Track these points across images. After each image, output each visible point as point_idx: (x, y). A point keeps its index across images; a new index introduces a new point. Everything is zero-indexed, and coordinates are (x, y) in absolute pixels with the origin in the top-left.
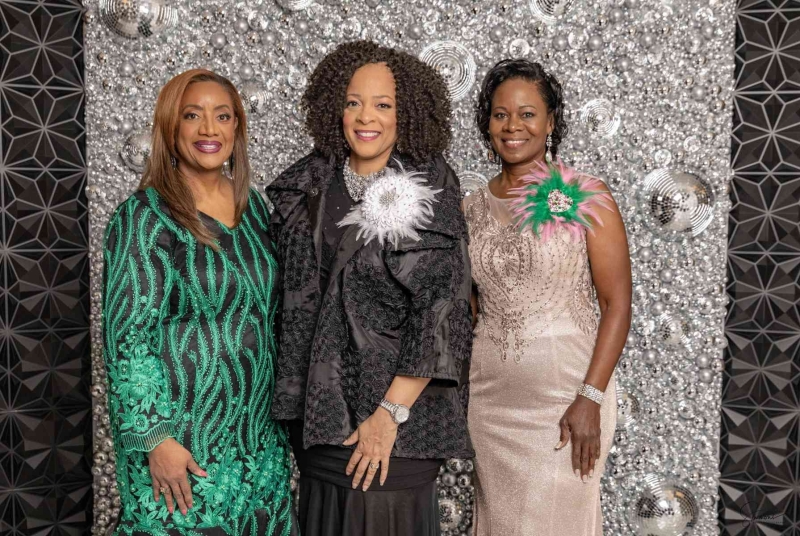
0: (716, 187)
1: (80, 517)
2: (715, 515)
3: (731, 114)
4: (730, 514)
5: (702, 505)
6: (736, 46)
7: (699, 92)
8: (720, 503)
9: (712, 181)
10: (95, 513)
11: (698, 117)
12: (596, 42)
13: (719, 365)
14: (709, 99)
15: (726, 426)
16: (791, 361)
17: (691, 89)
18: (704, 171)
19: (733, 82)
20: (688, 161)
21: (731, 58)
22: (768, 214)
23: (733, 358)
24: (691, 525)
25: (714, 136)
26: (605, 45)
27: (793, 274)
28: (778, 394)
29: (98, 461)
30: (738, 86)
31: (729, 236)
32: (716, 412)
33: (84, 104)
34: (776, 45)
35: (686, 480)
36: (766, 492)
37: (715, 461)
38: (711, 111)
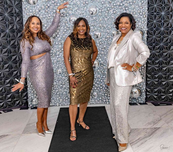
0: (144, 32)
1: (25, 98)
2: (145, 94)
3: (147, 18)
4: (148, 93)
5: (142, 92)
6: (148, 5)
7: (141, 14)
8: (146, 91)
9: (144, 31)
10: (28, 97)
11: (141, 18)
12: (121, 4)
13: (145, 65)
14: (143, 15)
15: (147, 77)
16: (158, 64)
17: (139, 13)
18: (142, 29)
19: (147, 11)
20: (139, 27)
21: (147, 7)
22: (154, 37)
23: (148, 64)
24: (140, 96)
25: (144, 22)
26: (123, 5)
27: (159, 48)
28: (156, 71)
29: (28, 87)
30: (148, 12)
31: (147, 41)
32: (145, 74)
33: (23, 18)
34: (155, 4)
35: (140, 87)
36: (154, 89)
37: (145, 83)
38: (143, 17)
